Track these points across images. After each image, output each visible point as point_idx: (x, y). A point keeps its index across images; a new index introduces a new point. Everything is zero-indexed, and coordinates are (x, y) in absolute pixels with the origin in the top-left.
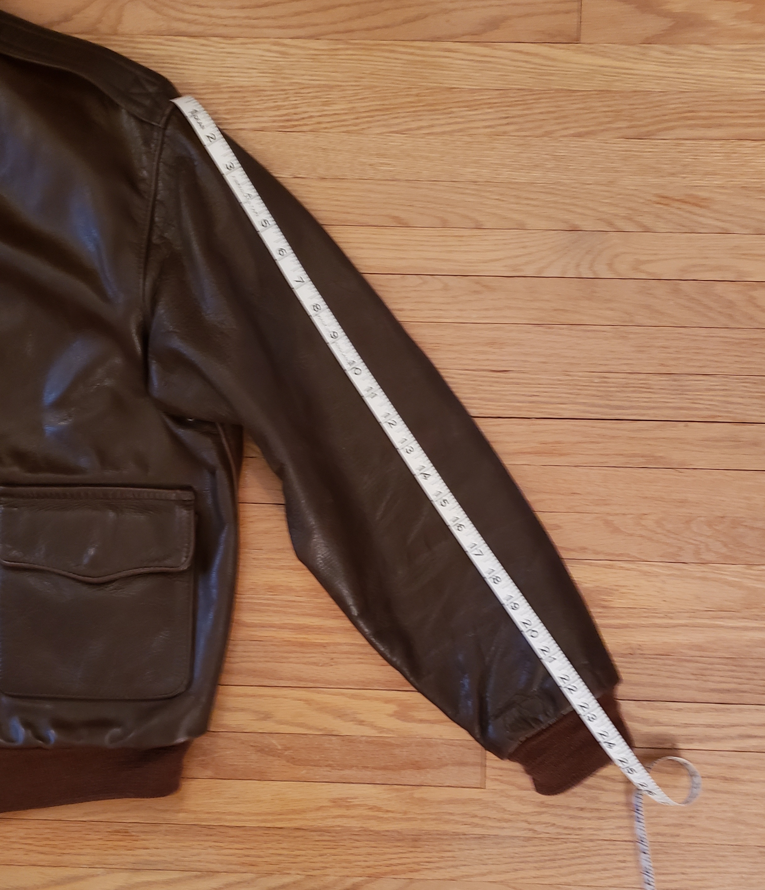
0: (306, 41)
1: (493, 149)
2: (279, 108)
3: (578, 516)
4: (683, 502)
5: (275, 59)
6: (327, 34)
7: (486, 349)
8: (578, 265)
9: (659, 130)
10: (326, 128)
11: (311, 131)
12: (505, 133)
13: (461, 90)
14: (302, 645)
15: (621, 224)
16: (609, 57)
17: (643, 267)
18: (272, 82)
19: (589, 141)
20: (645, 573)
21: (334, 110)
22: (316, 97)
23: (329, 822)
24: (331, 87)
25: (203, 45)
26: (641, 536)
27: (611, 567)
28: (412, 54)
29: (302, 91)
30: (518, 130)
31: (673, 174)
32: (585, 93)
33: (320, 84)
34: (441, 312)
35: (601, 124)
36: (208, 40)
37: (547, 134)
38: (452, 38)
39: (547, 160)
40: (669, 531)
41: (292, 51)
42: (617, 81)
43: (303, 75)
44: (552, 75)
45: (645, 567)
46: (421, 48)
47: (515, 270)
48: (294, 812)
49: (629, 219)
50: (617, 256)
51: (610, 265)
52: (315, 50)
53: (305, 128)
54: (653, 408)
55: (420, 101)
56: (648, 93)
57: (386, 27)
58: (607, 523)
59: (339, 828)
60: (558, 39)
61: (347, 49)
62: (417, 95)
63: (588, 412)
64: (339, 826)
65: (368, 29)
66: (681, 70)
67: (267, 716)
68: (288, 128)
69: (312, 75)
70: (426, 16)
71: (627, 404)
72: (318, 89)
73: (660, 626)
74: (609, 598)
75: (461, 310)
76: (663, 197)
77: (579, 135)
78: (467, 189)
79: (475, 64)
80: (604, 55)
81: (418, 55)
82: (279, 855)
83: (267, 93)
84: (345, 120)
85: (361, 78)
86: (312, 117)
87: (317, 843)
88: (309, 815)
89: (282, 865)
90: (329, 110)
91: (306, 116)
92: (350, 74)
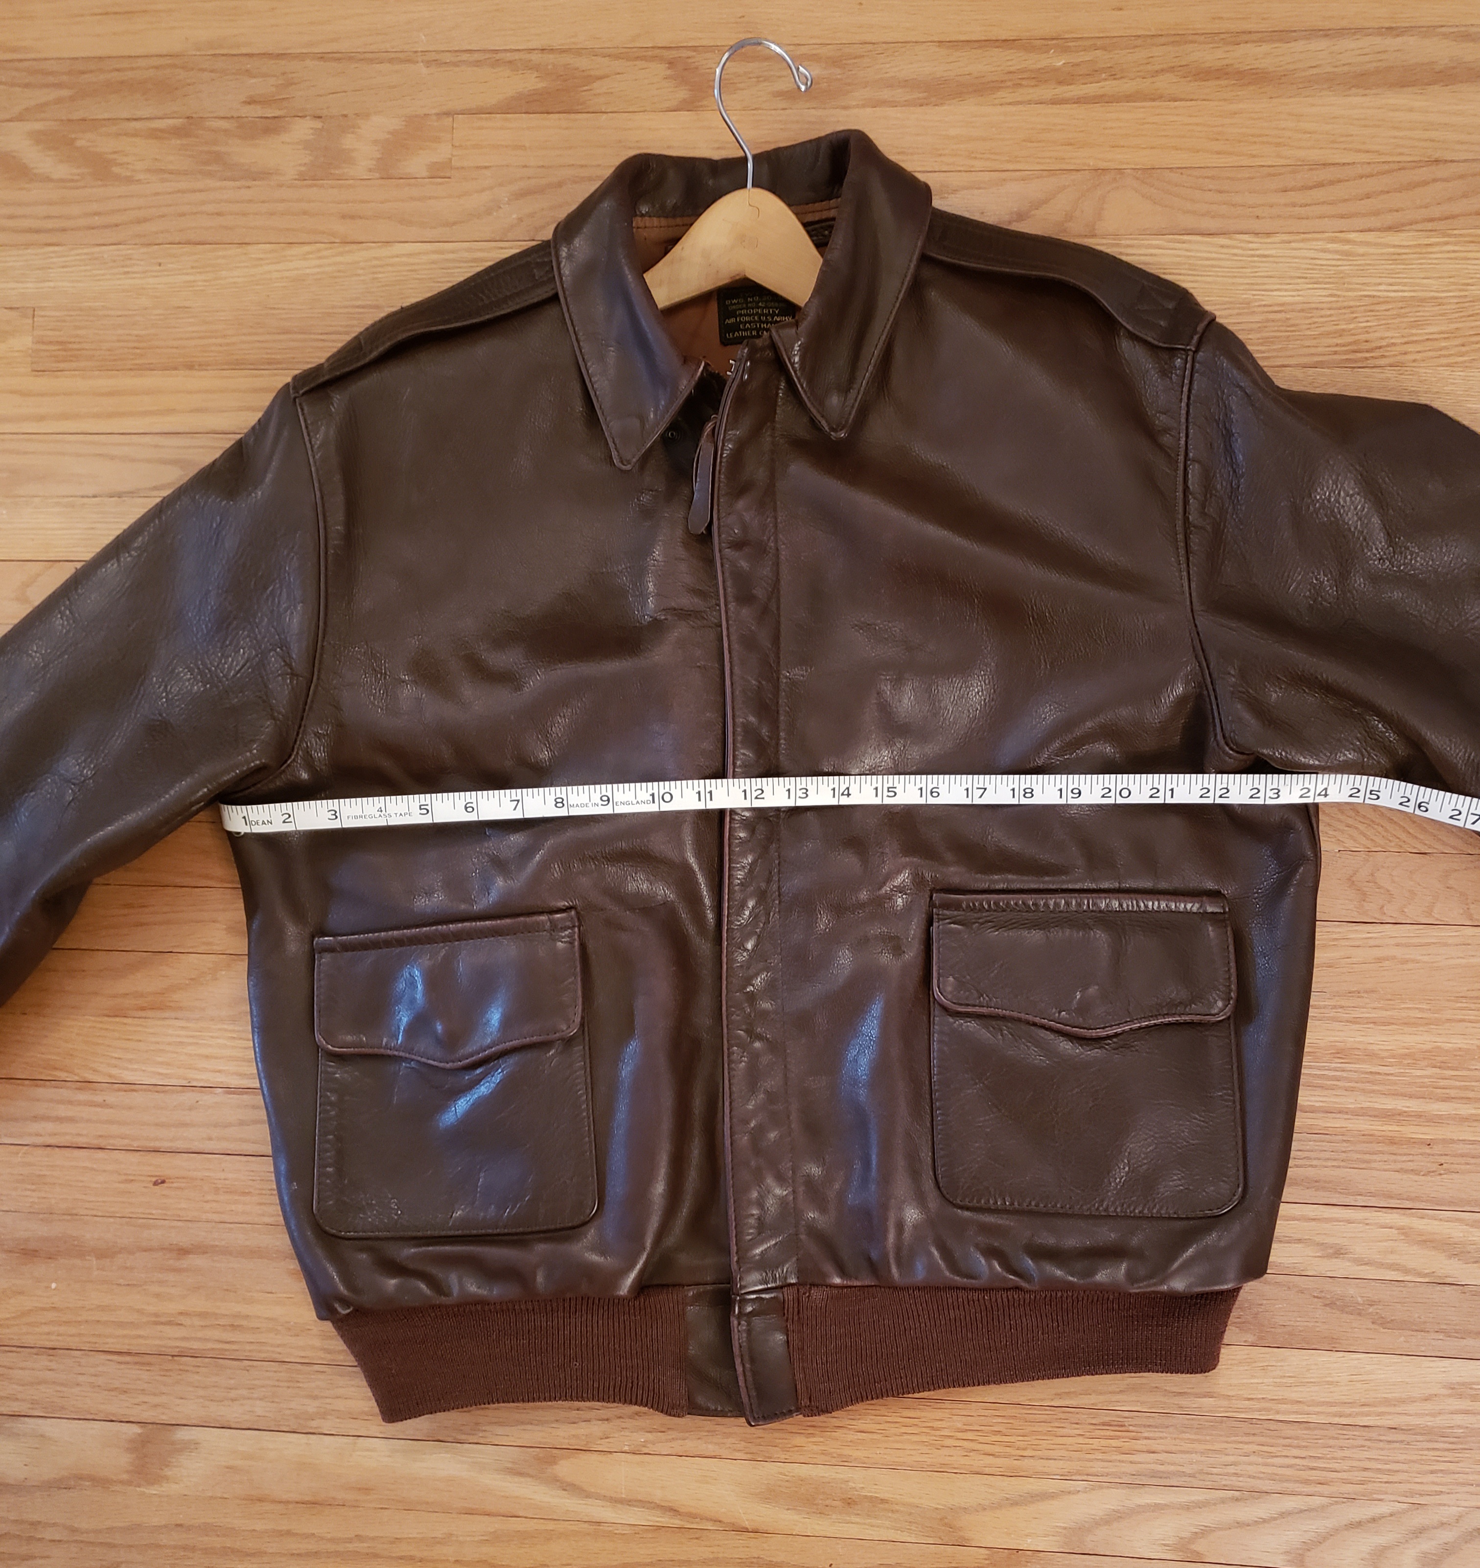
0: (1383, 234)
2: (1341, 333)
5: (1334, 263)
6: (1414, 222)
10: (1414, 361)
14: (1392, 1141)
18: (1331, 295)
21: (1427, 334)
22: (1399, 316)
23: (1440, 1421)
24: (1422, 301)
25: (1222, 246)
29: (1377, 307)
33: (1405, 297)
36: (1230, 239)
41: (1361, 250)
43: (1378, 284)
48: (1387, 1402)
52: (1393, 246)
53: (1383, 362)
59: (1462, 1431)
61: (1447, 243)
64: (1459, 1427)
67: (1338, 1253)
69: (1390, 284)
72: (1400, 304)
82: (1366, 1469)
83: (1323, 312)
84: (1446, 348)
85: (1468, 284)
86: (1394, 344)
87: (1426, 1452)
88: (1411, 1408)
89: (1370, 1486)
90: (1421, 334)
91: (1384, 343)
92: (1452, 280)
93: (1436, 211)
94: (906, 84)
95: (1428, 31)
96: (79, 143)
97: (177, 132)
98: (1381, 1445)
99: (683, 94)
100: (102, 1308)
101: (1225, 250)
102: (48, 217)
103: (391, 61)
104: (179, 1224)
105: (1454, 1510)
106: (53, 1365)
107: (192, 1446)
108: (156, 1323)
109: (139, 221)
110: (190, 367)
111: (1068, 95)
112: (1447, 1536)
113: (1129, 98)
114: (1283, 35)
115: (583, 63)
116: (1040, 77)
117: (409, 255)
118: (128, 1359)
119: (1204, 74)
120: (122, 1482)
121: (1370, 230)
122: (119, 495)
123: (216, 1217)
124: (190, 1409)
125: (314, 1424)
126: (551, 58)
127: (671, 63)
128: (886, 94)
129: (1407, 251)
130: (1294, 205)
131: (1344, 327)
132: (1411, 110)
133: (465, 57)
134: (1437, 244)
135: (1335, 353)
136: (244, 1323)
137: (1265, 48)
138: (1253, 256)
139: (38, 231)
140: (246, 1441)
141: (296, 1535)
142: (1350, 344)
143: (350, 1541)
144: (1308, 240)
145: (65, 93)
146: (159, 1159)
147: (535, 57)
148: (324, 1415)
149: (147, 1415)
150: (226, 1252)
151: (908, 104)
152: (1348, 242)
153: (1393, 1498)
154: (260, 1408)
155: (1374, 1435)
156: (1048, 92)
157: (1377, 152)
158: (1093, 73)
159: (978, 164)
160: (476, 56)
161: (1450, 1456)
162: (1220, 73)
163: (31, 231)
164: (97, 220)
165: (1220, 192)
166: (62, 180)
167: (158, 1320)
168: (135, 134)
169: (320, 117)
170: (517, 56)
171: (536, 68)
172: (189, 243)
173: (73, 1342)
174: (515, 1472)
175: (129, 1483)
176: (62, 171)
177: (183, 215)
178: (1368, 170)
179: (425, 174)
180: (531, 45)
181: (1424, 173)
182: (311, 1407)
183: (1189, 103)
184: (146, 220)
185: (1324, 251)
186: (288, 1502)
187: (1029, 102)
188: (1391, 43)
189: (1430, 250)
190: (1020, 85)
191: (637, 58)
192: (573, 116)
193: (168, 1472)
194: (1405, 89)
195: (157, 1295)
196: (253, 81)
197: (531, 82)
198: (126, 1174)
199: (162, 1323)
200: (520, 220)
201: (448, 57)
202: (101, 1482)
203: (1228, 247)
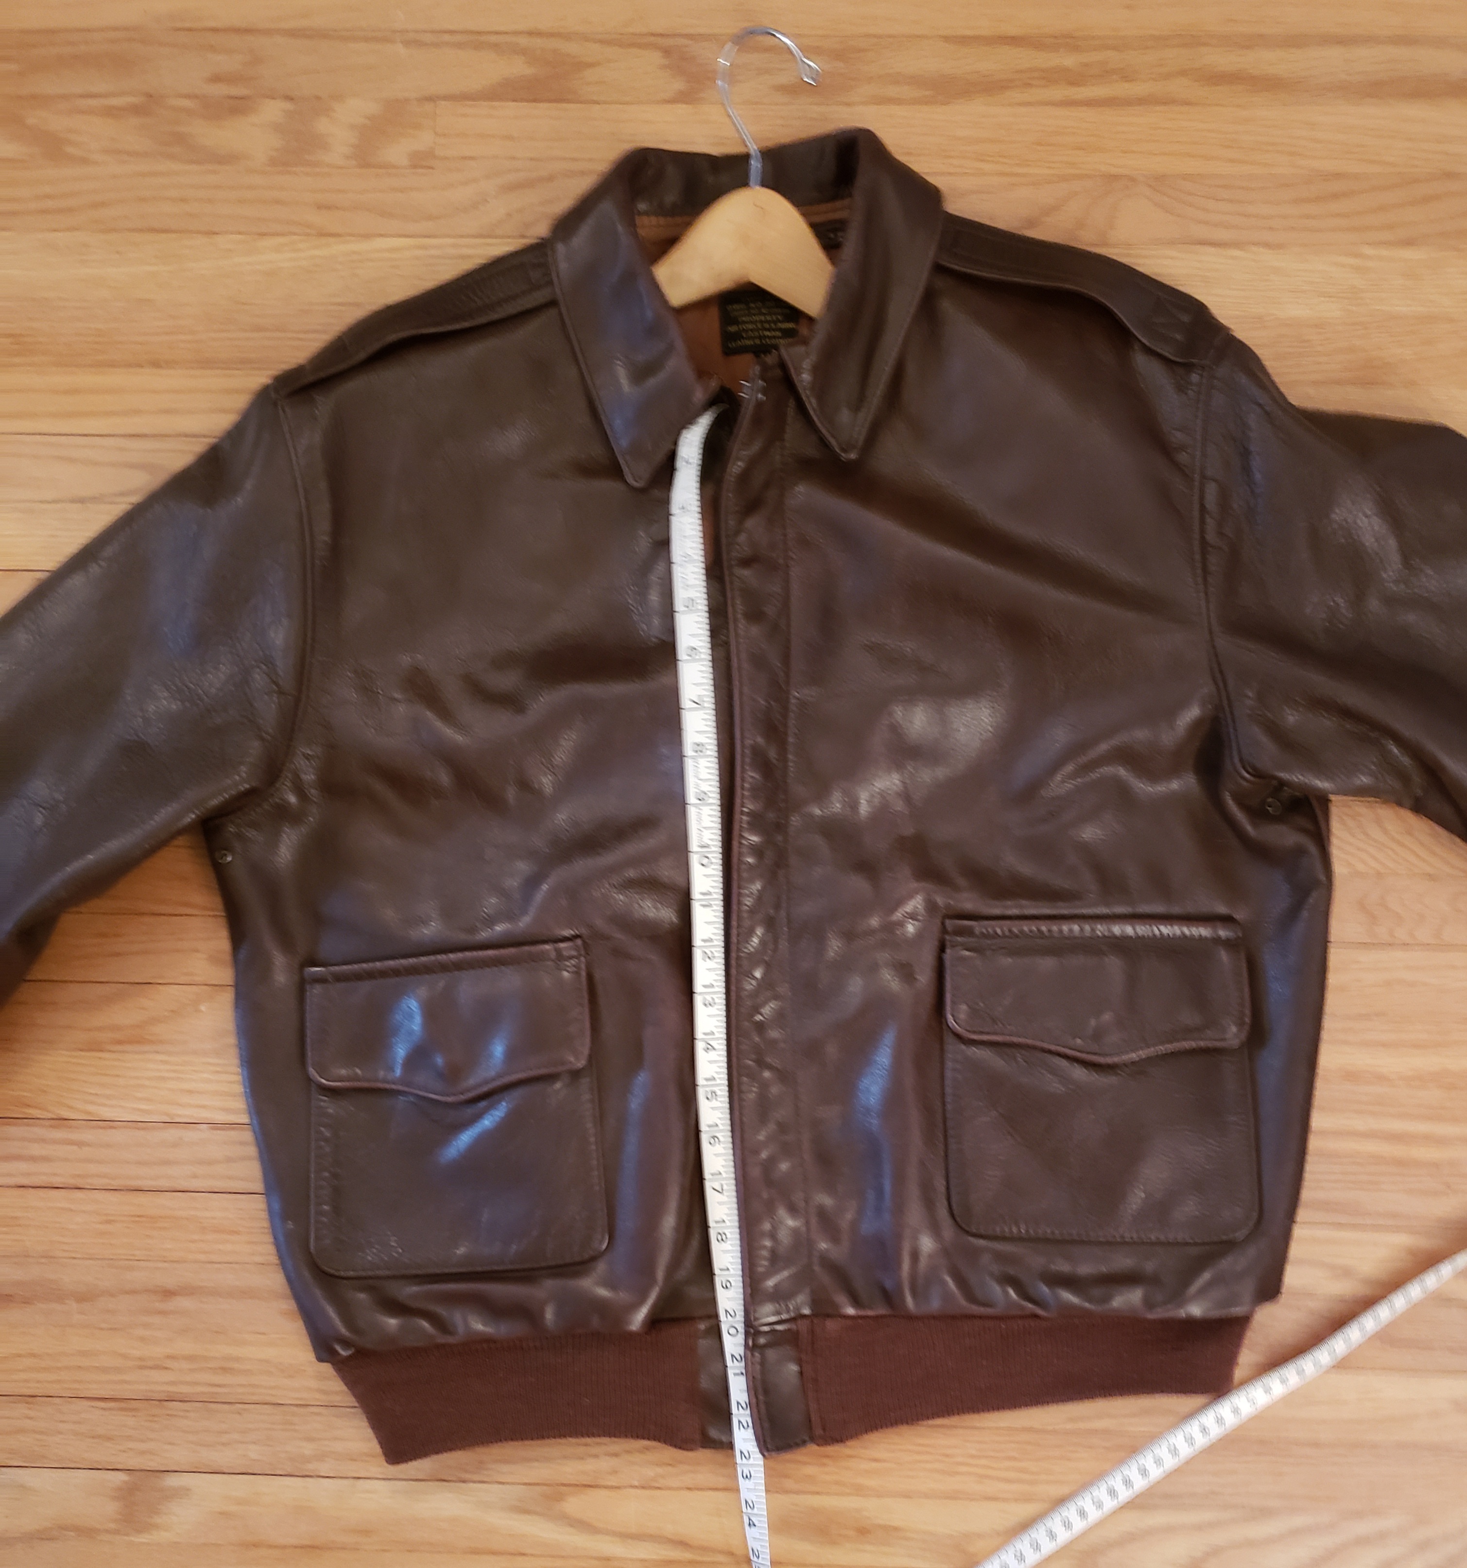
0: (1394, 248)
6: (1426, 237)
25: (1237, 258)
36: (1241, 250)
43: (1391, 299)
52: (1405, 261)
61: (1457, 258)
93: (1450, 226)
94: (912, 80)
97: (136, 110)
99: (678, 85)
100: (83, 1354)
101: (1237, 262)
103: (367, 39)
104: (166, 1265)
106: (31, 1413)
107: (183, 1492)
108: (141, 1368)
109: (93, 206)
110: (156, 364)
111: (1078, 97)
113: (1140, 101)
114: (1296, 41)
115: (572, 48)
116: (1050, 77)
117: (392, 250)
118: (112, 1404)
119: (1216, 78)
120: (107, 1531)
121: (1383, 244)
122: (82, 501)
123: (202, 1257)
124: (179, 1456)
126: (538, 42)
127: (667, 52)
128: (892, 91)
129: (1417, 265)
130: (1306, 216)
131: (1357, 343)
132: (1425, 121)
133: (447, 38)
134: (1449, 259)
135: (1346, 370)
136: (236, 1365)
137: (1279, 53)
138: (1267, 268)
140: (240, 1486)
142: (1360, 361)
146: (141, 1198)
147: (523, 41)
148: (321, 1457)
149: (134, 1462)
150: (215, 1292)
151: (914, 102)
152: (1360, 255)
154: (254, 1452)
156: (1059, 92)
157: (1390, 164)
158: (1105, 75)
160: (458, 38)
162: (1233, 78)
164: (50, 204)
165: (1233, 202)
166: (11, 160)
167: (143, 1365)
168: (90, 112)
169: (292, 98)
170: (504, 38)
171: (523, 52)
172: (151, 230)
173: (53, 1390)
174: (522, 1510)
175: (117, 1532)
176: (11, 150)
177: (145, 199)
178: (1381, 182)
179: (405, 163)
180: (516, 28)
181: (1437, 187)
182: (308, 1449)
183: (1203, 108)
184: (103, 204)
185: (1337, 264)
187: (1039, 103)
189: (1443, 264)
190: (1030, 85)
191: (631, 45)
192: (565, 105)
193: (157, 1520)
194: (1419, 100)
195: (142, 1339)
196: (218, 57)
198: (106, 1215)
199: (151, 1368)
200: (509, 215)
202: (86, 1532)
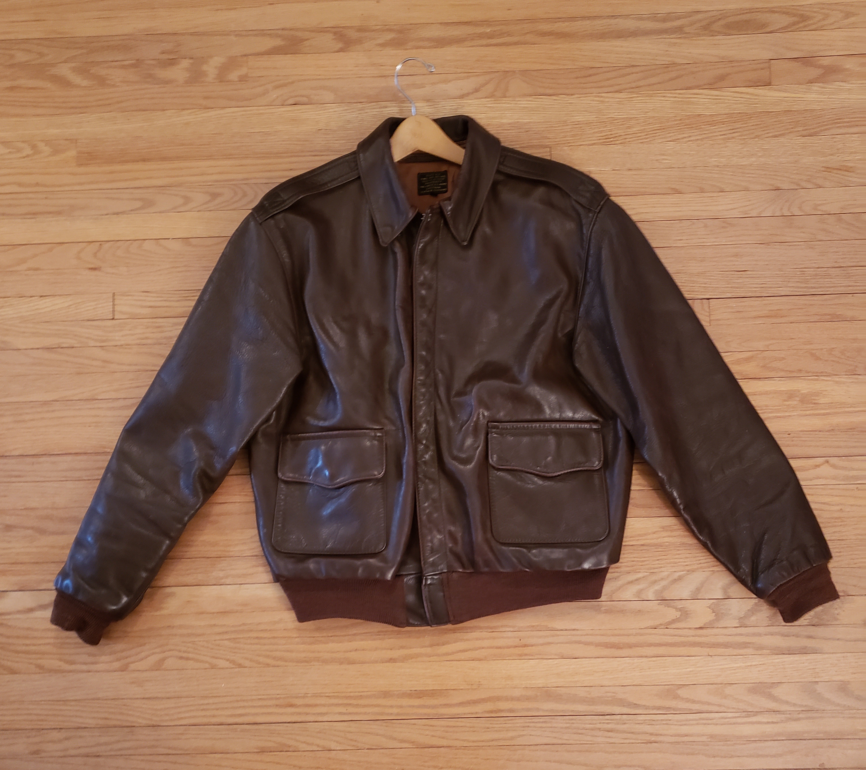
0: (615, 94)
1: (726, 147)
2: (601, 132)
3: (795, 351)
4: (855, 340)
5: (597, 105)
6: (626, 89)
7: (732, 259)
8: (782, 209)
9: (821, 131)
10: (629, 141)
11: (621, 143)
12: (733, 138)
13: (706, 116)
15: (804, 184)
16: (789, 92)
17: (819, 208)
18: (597, 118)
19: (782, 139)
20: (837, 382)
21: (633, 131)
22: (623, 125)
23: (660, 541)
24: (631, 118)
26: (834, 361)
27: (817, 380)
28: (675, 97)
29: (614, 122)
30: (740, 136)
31: (832, 155)
32: (777, 113)
33: (624, 117)
34: (705, 240)
35: (787, 129)
36: (557, 97)
37: (757, 137)
38: (698, 87)
39: (758, 151)
40: (848, 357)
41: (607, 100)
42: (795, 105)
43: (614, 113)
44: (757, 104)
45: (836, 379)
46: (680, 94)
47: (746, 214)
48: (639, 535)
49: (808, 181)
50: (803, 202)
51: (800, 208)
52: (619, 98)
53: (618, 142)
54: (833, 287)
55: (682, 123)
56: (813, 110)
57: (659, 83)
58: (812, 355)
59: (667, 544)
60: (759, 84)
61: (638, 97)
62: (681, 120)
63: (796, 291)
64: (667, 542)
65: (649, 85)
66: (830, 97)
68: (608, 142)
69: (618, 113)
70: (682, 76)
71: (817, 285)
72: (623, 120)
73: (849, 412)
74: (817, 398)
75: (716, 238)
76: (827, 168)
77: (776, 136)
78: (713, 170)
79: (712, 101)
80: (785, 91)
81: (679, 98)
82: (633, 561)
83: (594, 124)
84: (640, 136)
85: (647, 112)
86: (621, 135)
87: (654, 553)
88: (649, 537)
89: (635, 567)
90: (630, 131)
91: (617, 135)
92: (641, 110)
93: (634, 85)
94: (429, 40)
95: (627, 16)
96: (91, 72)
97: (132, 66)
98: (638, 552)
99: (340, 45)
101: (556, 101)
102: (80, 102)
103: (220, 35)
105: (666, 573)
107: (172, 594)
109: (118, 102)
111: (492, 43)
112: (664, 583)
113: (516, 44)
114: (573, 19)
115: (299, 34)
116: (481, 36)
117: (233, 112)
119: (544, 34)
121: (610, 92)
125: (223, 581)
126: (286, 32)
127: (335, 33)
128: (421, 44)
129: (623, 100)
130: (581, 83)
131: (602, 129)
132: (622, 47)
133: (250, 33)
134: (635, 97)
135: (600, 139)
137: (567, 24)
138: (567, 103)
139: (76, 108)
140: (194, 591)
141: (217, 626)
142: (605, 136)
143: (240, 626)
144: (587, 96)
145: (84, 51)
147: (280, 32)
148: (227, 577)
151: (430, 47)
152: (602, 97)
153: (644, 571)
154: (200, 577)
155: (635, 548)
156: (484, 42)
157: (611, 63)
158: (502, 34)
159: (459, 70)
160: (255, 33)
161: (663, 553)
162: (550, 34)
163: (72, 108)
164: (100, 103)
165: (553, 79)
166: (85, 87)
168: (115, 67)
169: (192, 58)
170: (273, 32)
171: (280, 36)
172: (140, 110)
176: (85, 83)
177: (137, 99)
178: (608, 69)
179: (237, 80)
180: (277, 28)
181: (628, 70)
182: (221, 574)
183: (539, 45)
184: (122, 102)
185: (593, 100)
186: (214, 613)
187: (477, 46)
188: (613, 21)
189: (633, 99)
190: (473, 39)
191: (321, 32)
192: (297, 55)
193: (164, 606)
194: (620, 39)
196: (164, 44)
197: (279, 42)
201: (244, 33)
203: (556, 100)
